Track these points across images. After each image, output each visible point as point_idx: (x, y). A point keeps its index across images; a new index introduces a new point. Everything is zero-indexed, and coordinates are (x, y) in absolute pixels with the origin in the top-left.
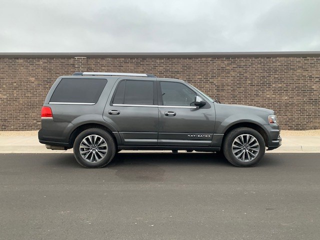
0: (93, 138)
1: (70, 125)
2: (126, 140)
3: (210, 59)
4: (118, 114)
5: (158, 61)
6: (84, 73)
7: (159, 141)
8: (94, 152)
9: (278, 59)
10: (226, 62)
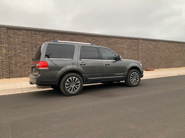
0: (72, 78)
1: (60, 72)
2: (89, 78)
3: (83, 36)
4: (85, 64)
5: (56, 35)
6: (58, 41)
7: (103, 78)
8: (73, 86)
9: (112, 38)
10: (91, 39)
